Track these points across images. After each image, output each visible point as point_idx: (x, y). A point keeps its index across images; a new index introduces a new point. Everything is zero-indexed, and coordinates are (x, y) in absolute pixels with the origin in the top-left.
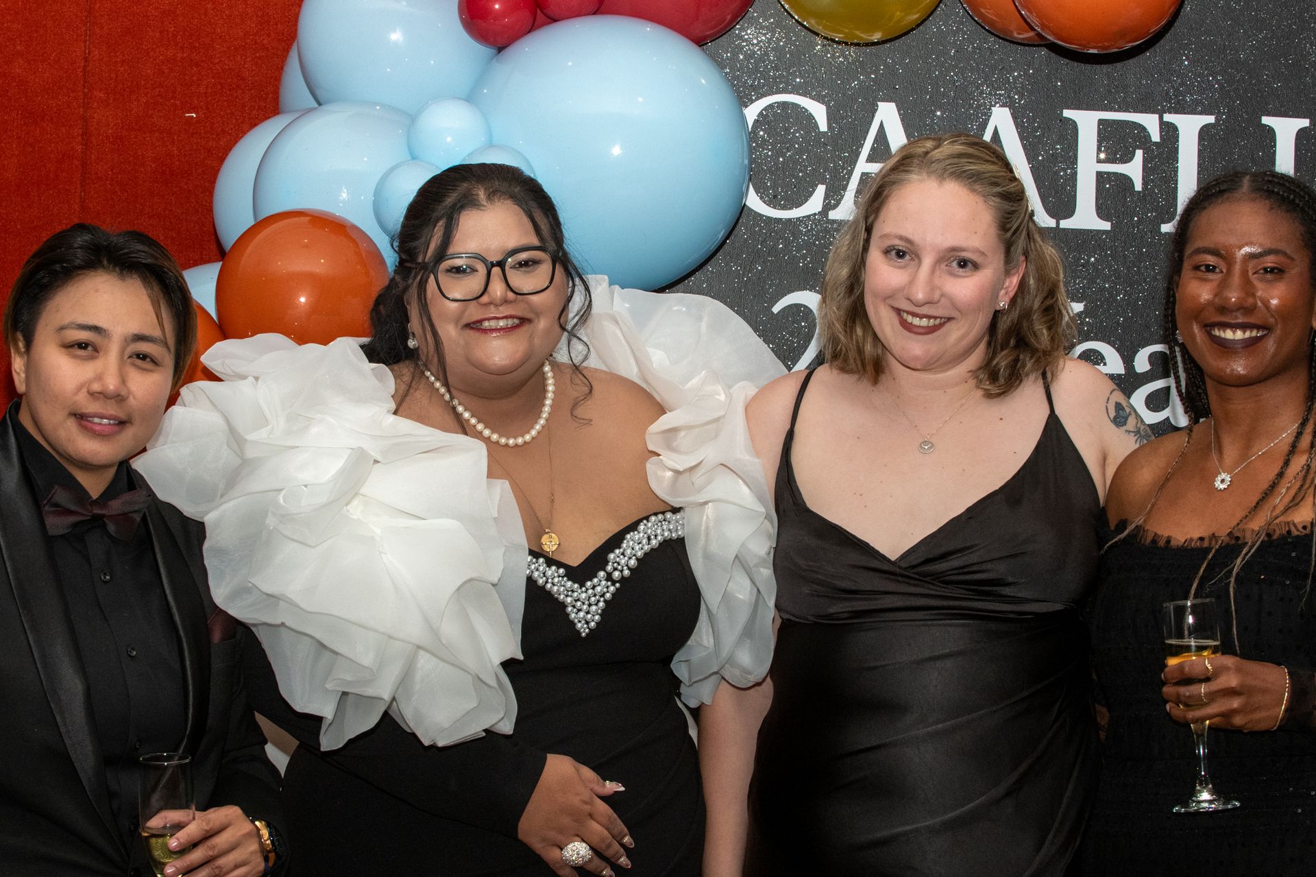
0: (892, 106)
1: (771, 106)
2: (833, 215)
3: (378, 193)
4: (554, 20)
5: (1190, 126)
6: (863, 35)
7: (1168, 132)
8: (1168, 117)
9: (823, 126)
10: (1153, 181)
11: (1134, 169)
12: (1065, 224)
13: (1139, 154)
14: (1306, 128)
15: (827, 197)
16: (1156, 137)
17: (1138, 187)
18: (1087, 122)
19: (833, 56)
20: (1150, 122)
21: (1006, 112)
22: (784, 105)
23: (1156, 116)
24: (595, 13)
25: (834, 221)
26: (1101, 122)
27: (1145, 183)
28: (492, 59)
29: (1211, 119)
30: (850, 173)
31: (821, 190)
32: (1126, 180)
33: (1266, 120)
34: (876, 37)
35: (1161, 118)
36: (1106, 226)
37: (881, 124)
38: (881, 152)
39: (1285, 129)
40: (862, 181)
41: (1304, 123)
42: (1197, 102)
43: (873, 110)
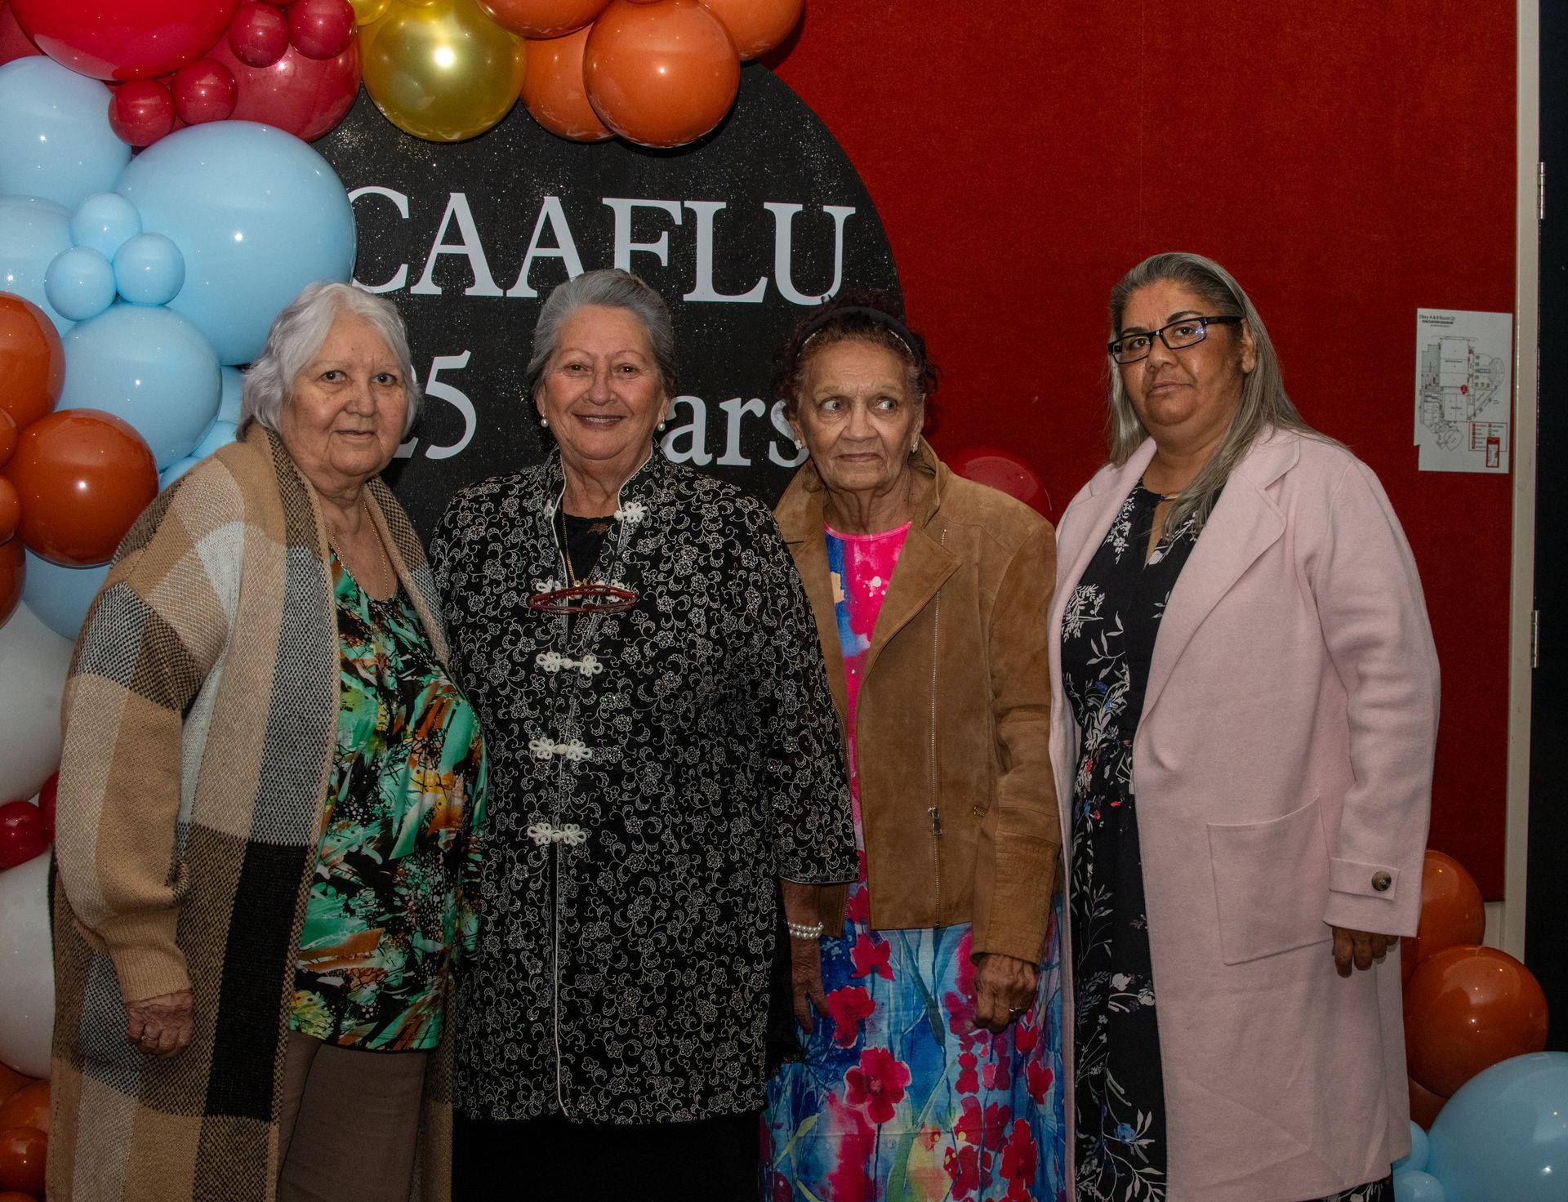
0: (462, 196)
1: (363, 198)
2: (414, 290)
4: (188, 125)
5: (706, 211)
6: (444, 136)
7: (687, 218)
8: (688, 204)
9: (405, 214)
10: (676, 258)
11: (661, 248)
13: (665, 235)
14: (800, 212)
15: (409, 274)
16: (678, 221)
17: (665, 263)
18: (622, 208)
19: (413, 154)
20: (674, 208)
21: (556, 199)
22: (373, 196)
23: (679, 203)
24: (227, 119)
25: (414, 296)
26: (634, 209)
27: (670, 260)
28: (132, 159)
29: (723, 205)
30: (428, 254)
31: (404, 268)
32: (654, 258)
33: (767, 206)
34: (456, 137)
35: (682, 204)
37: (453, 214)
38: (454, 236)
39: (784, 213)
40: (438, 261)
41: (799, 207)
42: (711, 191)
43: (448, 198)
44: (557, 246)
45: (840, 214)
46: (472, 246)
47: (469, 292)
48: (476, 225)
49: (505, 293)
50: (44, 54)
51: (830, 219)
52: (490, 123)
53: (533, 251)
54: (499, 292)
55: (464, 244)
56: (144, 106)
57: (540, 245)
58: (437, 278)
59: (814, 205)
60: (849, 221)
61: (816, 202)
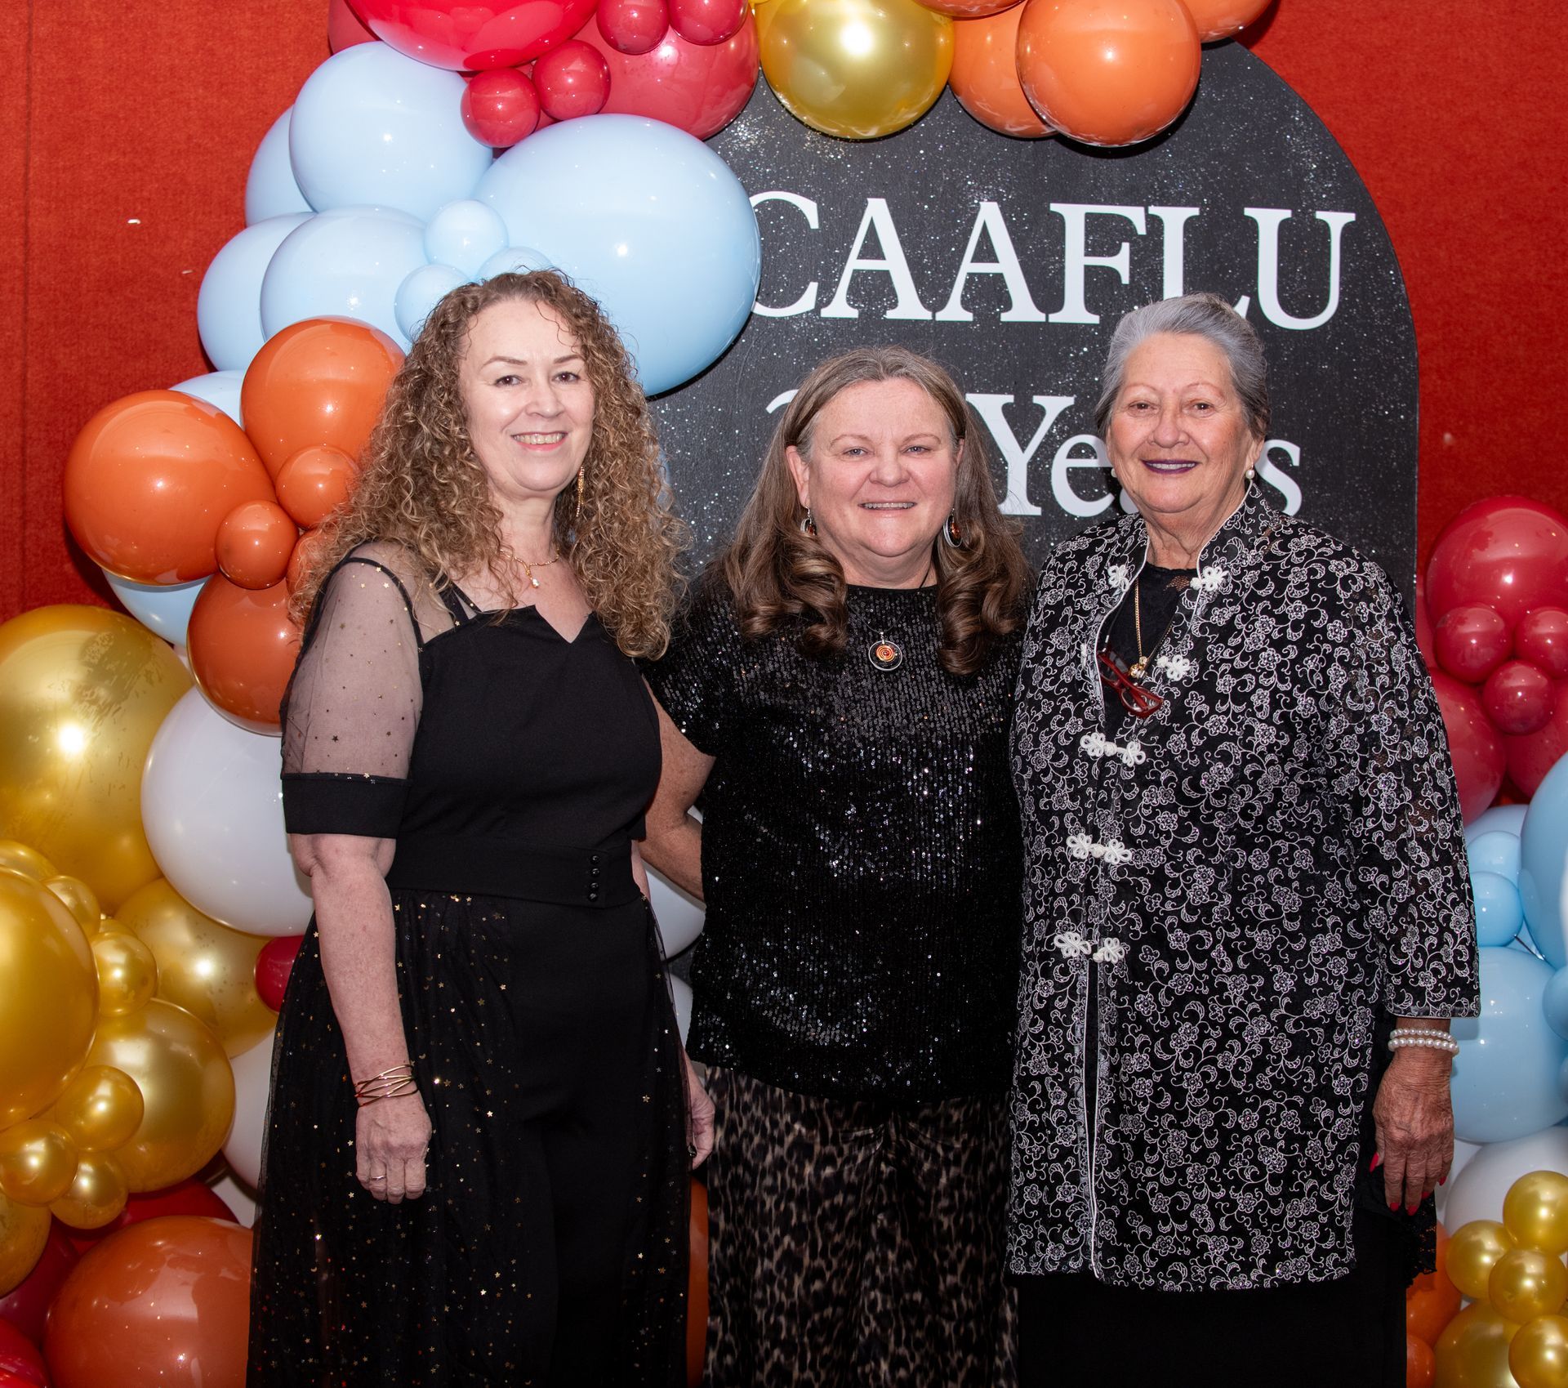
0: (882, 202)
2: (826, 313)
3: (399, 297)
4: (555, 120)
5: (1175, 219)
6: (858, 132)
7: (1153, 226)
8: (1154, 210)
9: (814, 224)
10: (1139, 274)
11: (1121, 262)
12: (1054, 318)
13: (1126, 247)
14: (1287, 219)
15: (819, 294)
16: (1141, 230)
17: (1125, 280)
18: (1074, 216)
19: (823, 153)
20: (1136, 216)
21: (994, 206)
22: (776, 203)
24: (598, 113)
25: (826, 319)
26: (1088, 216)
27: (1132, 276)
28: (492, 163)
29: (1195, 211)
30: (841, 270)
31: (813, 287)
32: (1113, 274)
33: (1249, 212)
34: (872, 133)
35: (1146, 211)
36: (1095, 319)
37: (872, 223)
38: (873, 249)
39: (1268, 221)
40: (853, 279)
41: (1287, 214)
42: (1181, 194)
43: (863, 206)
44: (996, 261)
45: (1337, 221)
46: (895, 262)
47: (891, 314)
48: (899, 236)
49: (934, 316)
50: (377, 39)
51: (1325, 228)
52: (912, 116)
53: (968, 267)
54: (926, 315)
55: (884, 259)
56: (503, 100)
57: (976, 259)
58: (854, 296)
59: (1304, 211)
60: (1347, 229)
61: (1307, 207)
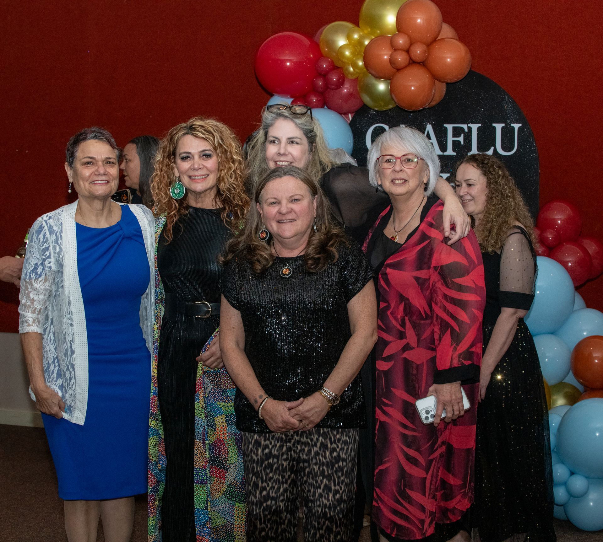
1: (376, 127)
5: (475, 127)
7: (469, 129)
8: (469, 125)
10: (466, 142)
11: (461, 139)
12: (445, 154)
13: (462, 135)
16: (466, 130)
17: (462, 143)
18: (450, 127)
19: (390, 114)
20: (465, 127)
21: (430, 125)
26: (454, 128)
27: (464, 142)
29: (480, 125)
32: (459, 142)
33: (494, 125)
36: (455, 154)
39: (499, 127)
41: (503, 125)
42: (477, 121)
45: (516, 126)
51: (513, 128)
60: (519, 128)
61: (509, 123)
